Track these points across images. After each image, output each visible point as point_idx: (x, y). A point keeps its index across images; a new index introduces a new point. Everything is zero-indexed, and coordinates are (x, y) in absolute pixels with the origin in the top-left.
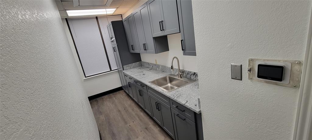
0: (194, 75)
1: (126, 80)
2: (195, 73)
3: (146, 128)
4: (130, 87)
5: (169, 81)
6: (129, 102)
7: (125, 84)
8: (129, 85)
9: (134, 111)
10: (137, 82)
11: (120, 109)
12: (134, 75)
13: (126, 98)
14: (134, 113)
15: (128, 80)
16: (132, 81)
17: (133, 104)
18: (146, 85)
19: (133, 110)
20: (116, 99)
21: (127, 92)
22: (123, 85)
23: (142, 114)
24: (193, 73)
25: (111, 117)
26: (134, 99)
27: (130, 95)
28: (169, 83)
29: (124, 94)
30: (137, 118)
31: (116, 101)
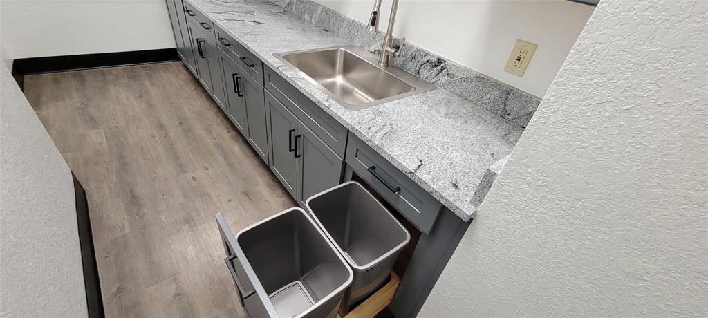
0: (436, 66)
1: (190, 30)
2: (439, 61)
3: (246, 194)
4: (201, 54)
5: (341, 68)
6: (199, 103)
7: (188, 44)
8: (201, 50)
9: (210, 133)
10: (228, 43)
11: (165, 119)
12: (221, 17)
13: (189, 89)
14: (210, 142)
15: (199, 33)
16: (210, 38)
17: (211, 113)
18: (263, 63)
19: (209, 131)
20: (153, 84)
21: (194, 71)
22: (181, 45)
23: (236, 148)
24: (434, 59)
25: (131, 141)
26: (215, 97)
27: (202, 81)
28: (339, 73)
29: (184, 75)
30: (221, 159)
31: (154, 92)
